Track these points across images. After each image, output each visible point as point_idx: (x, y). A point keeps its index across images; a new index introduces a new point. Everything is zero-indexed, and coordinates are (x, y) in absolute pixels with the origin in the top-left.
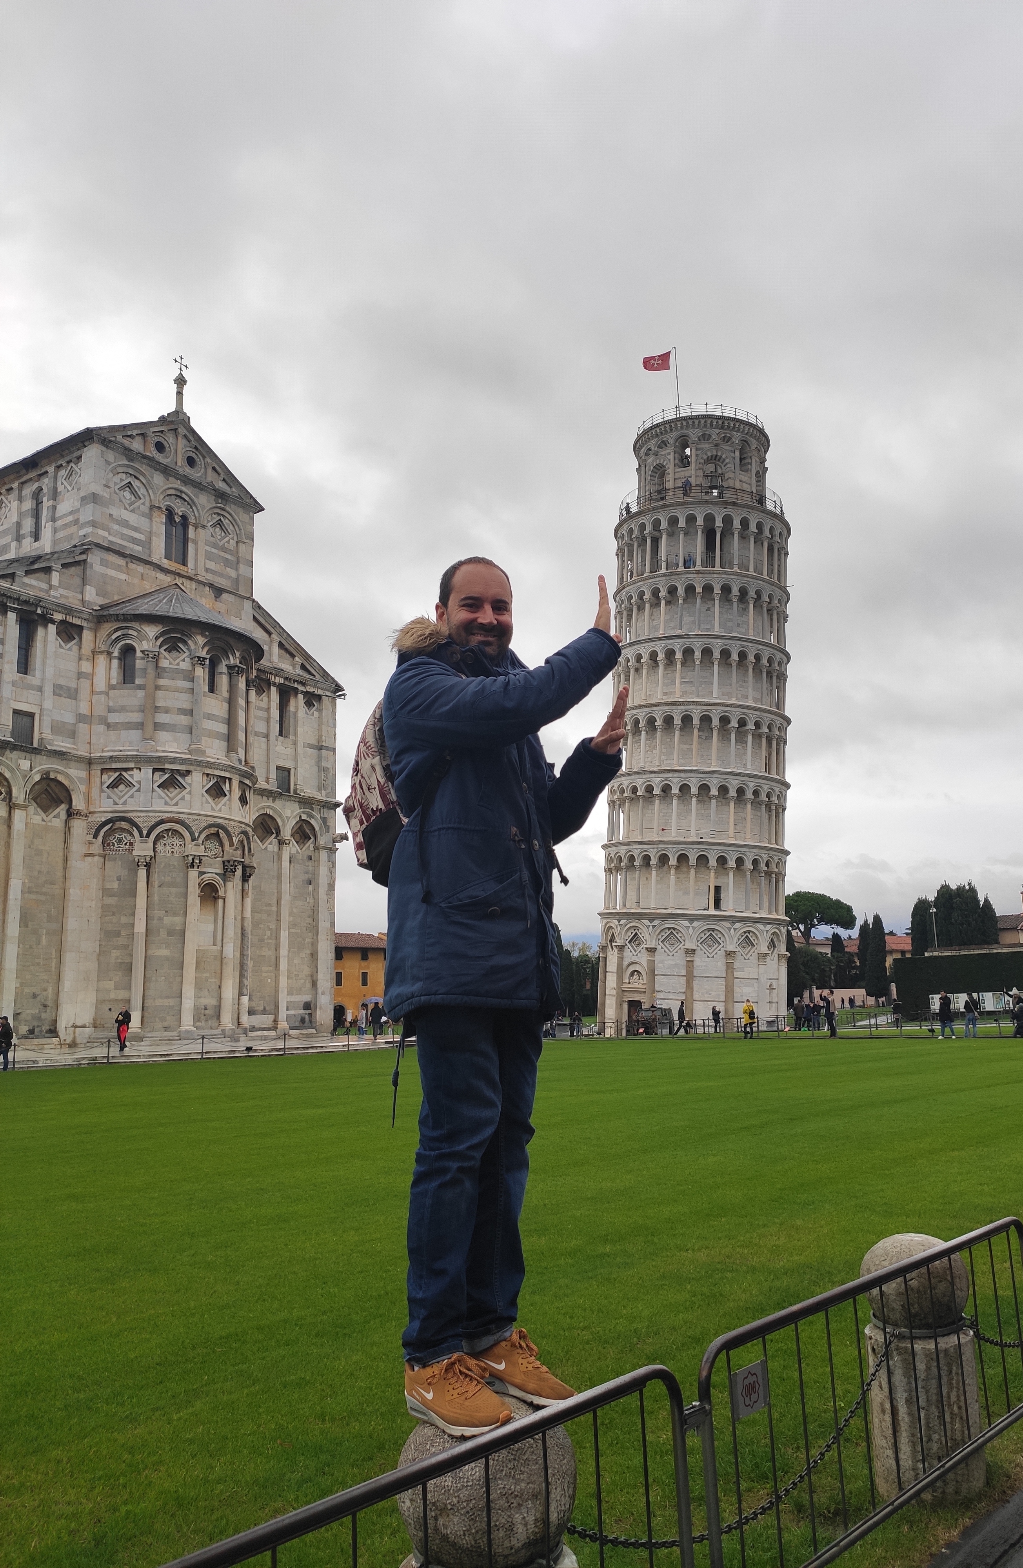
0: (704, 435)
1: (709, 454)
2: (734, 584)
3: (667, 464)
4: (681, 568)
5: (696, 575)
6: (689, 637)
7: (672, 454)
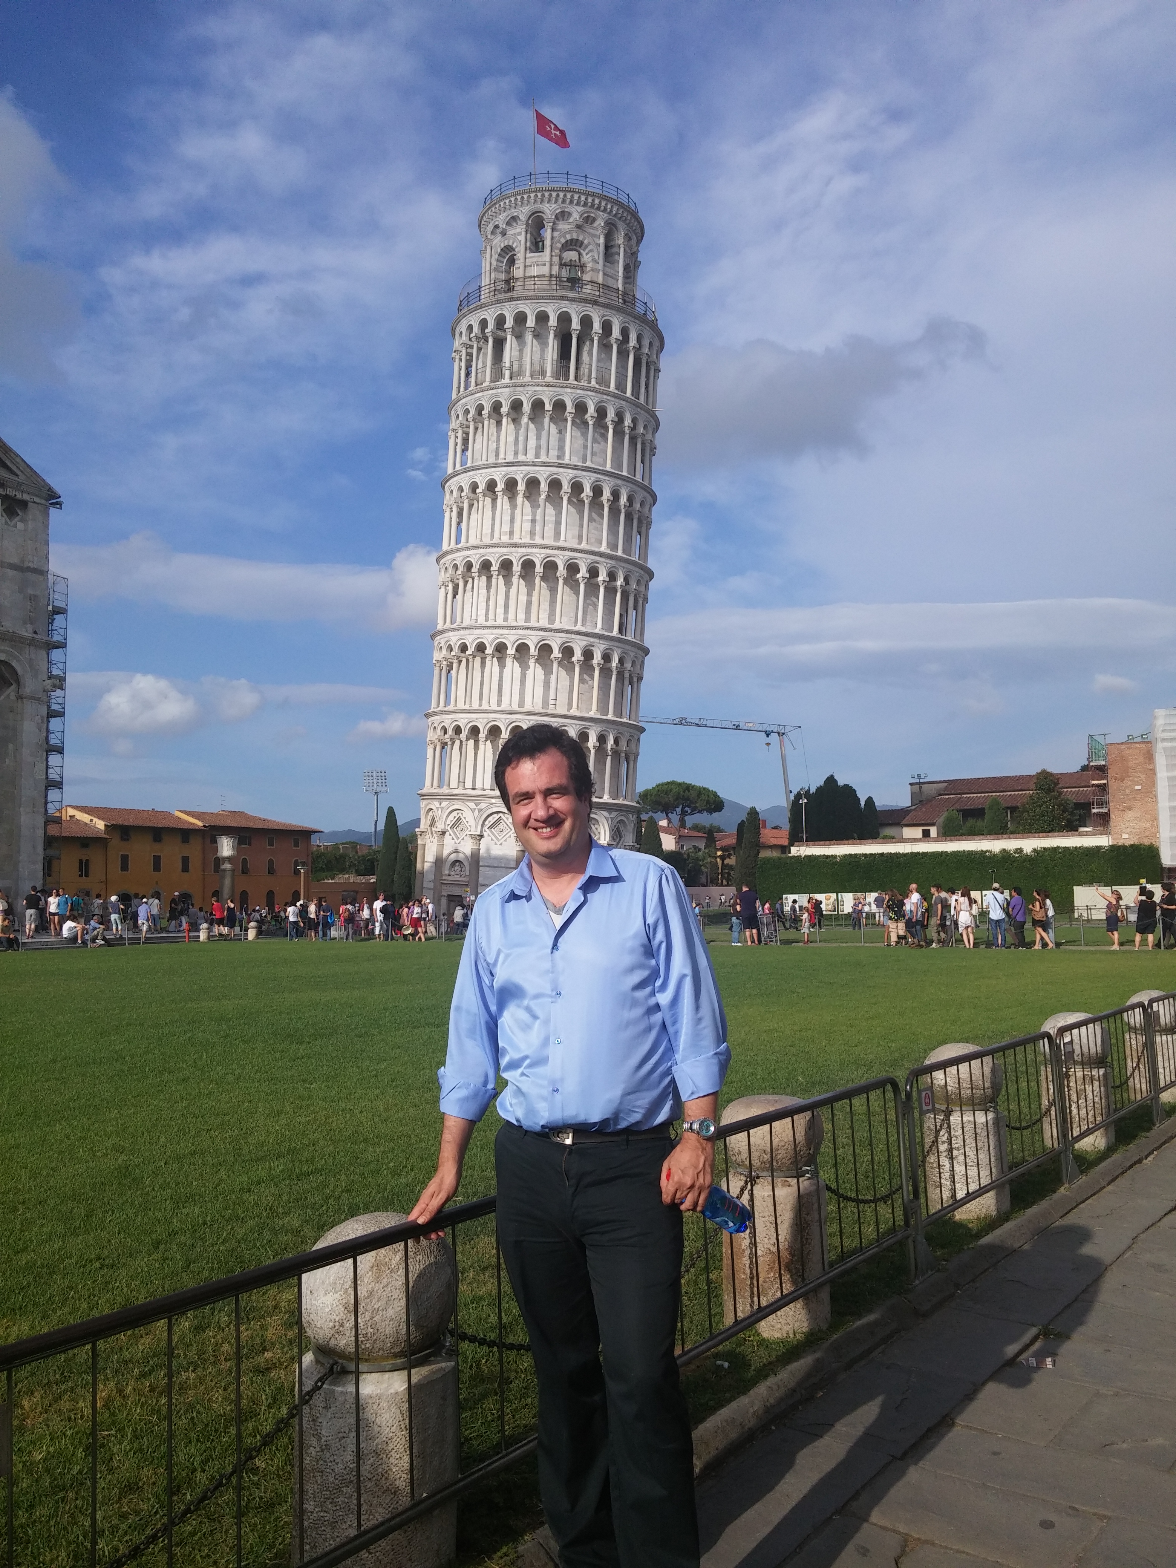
0: (563, 212)
1: (568, 237)
2: (591, 402)
3: (517, 246)
4: (527, 379)
5: (545, 388)
6: (534, 465)
7: (523, 234)
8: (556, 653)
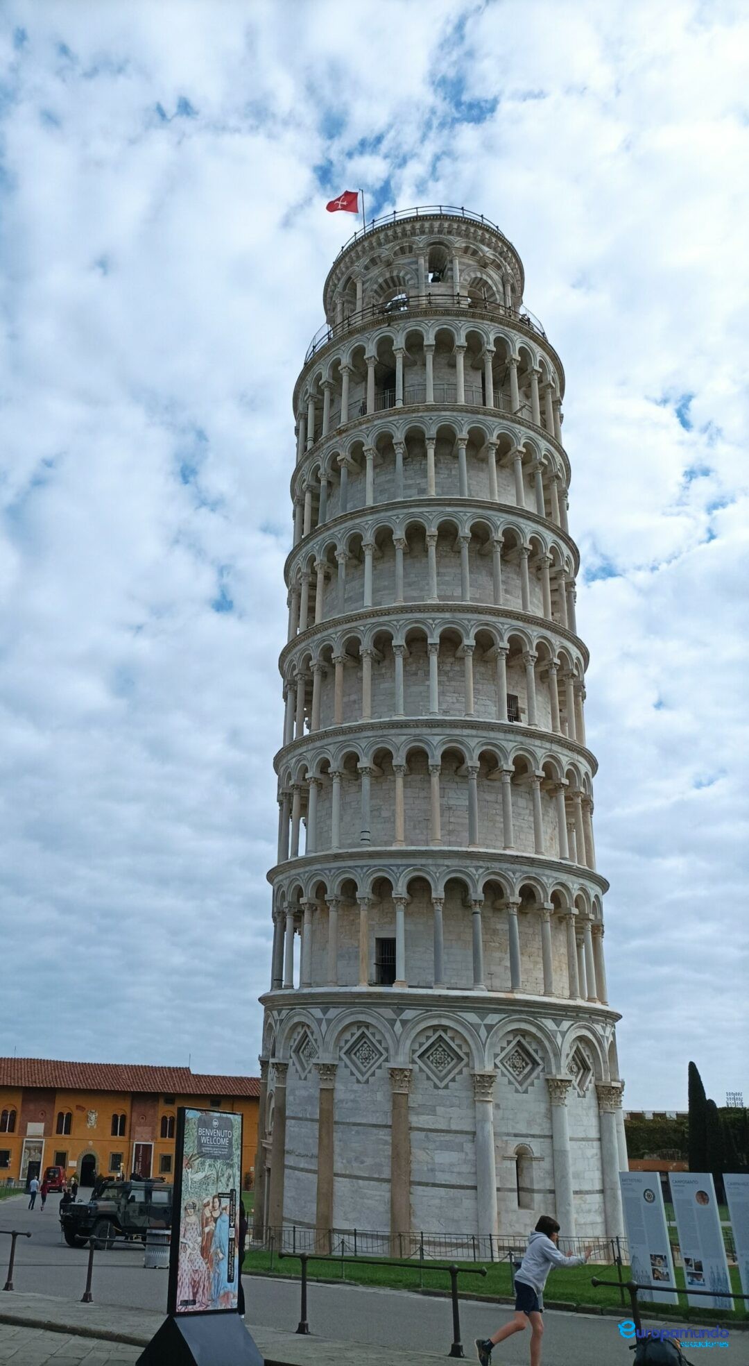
8: (365, 762)
